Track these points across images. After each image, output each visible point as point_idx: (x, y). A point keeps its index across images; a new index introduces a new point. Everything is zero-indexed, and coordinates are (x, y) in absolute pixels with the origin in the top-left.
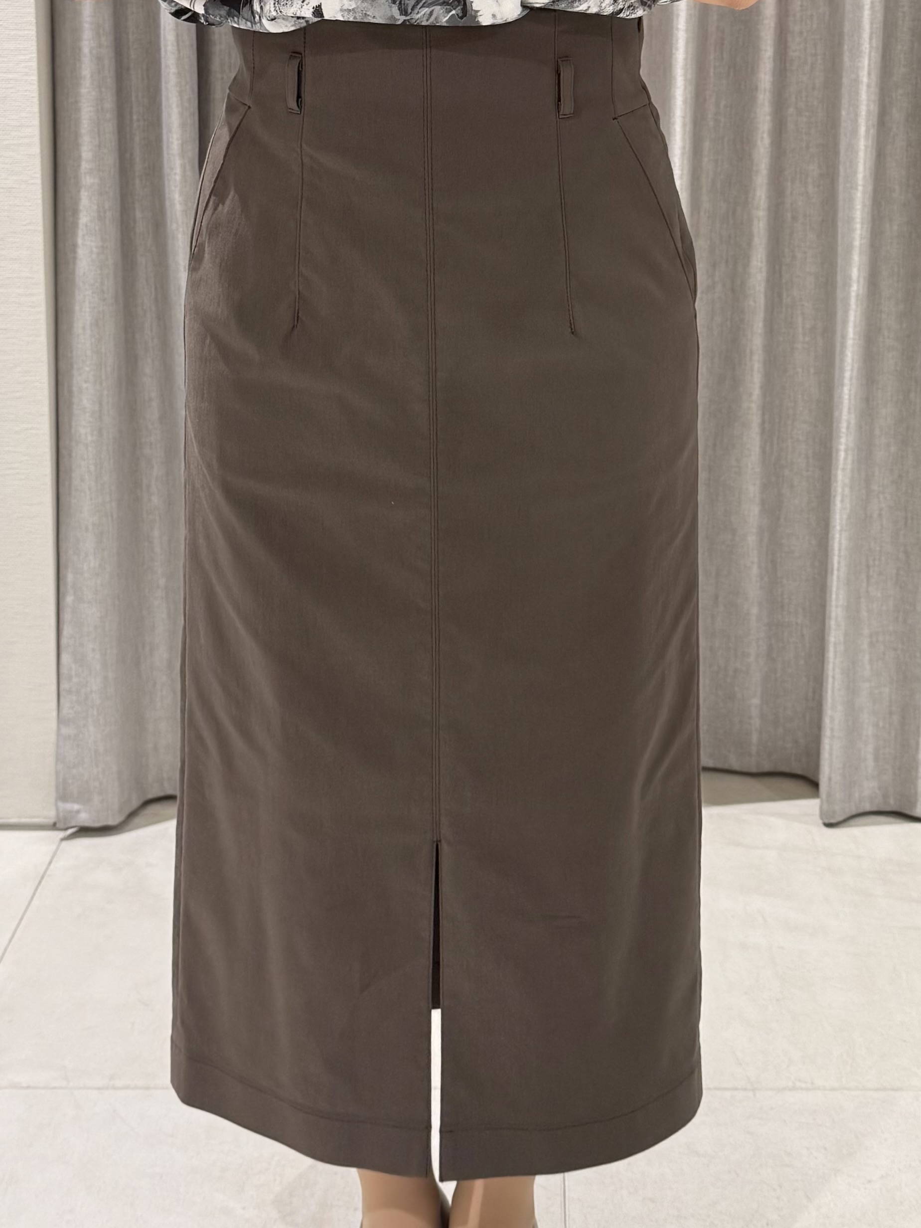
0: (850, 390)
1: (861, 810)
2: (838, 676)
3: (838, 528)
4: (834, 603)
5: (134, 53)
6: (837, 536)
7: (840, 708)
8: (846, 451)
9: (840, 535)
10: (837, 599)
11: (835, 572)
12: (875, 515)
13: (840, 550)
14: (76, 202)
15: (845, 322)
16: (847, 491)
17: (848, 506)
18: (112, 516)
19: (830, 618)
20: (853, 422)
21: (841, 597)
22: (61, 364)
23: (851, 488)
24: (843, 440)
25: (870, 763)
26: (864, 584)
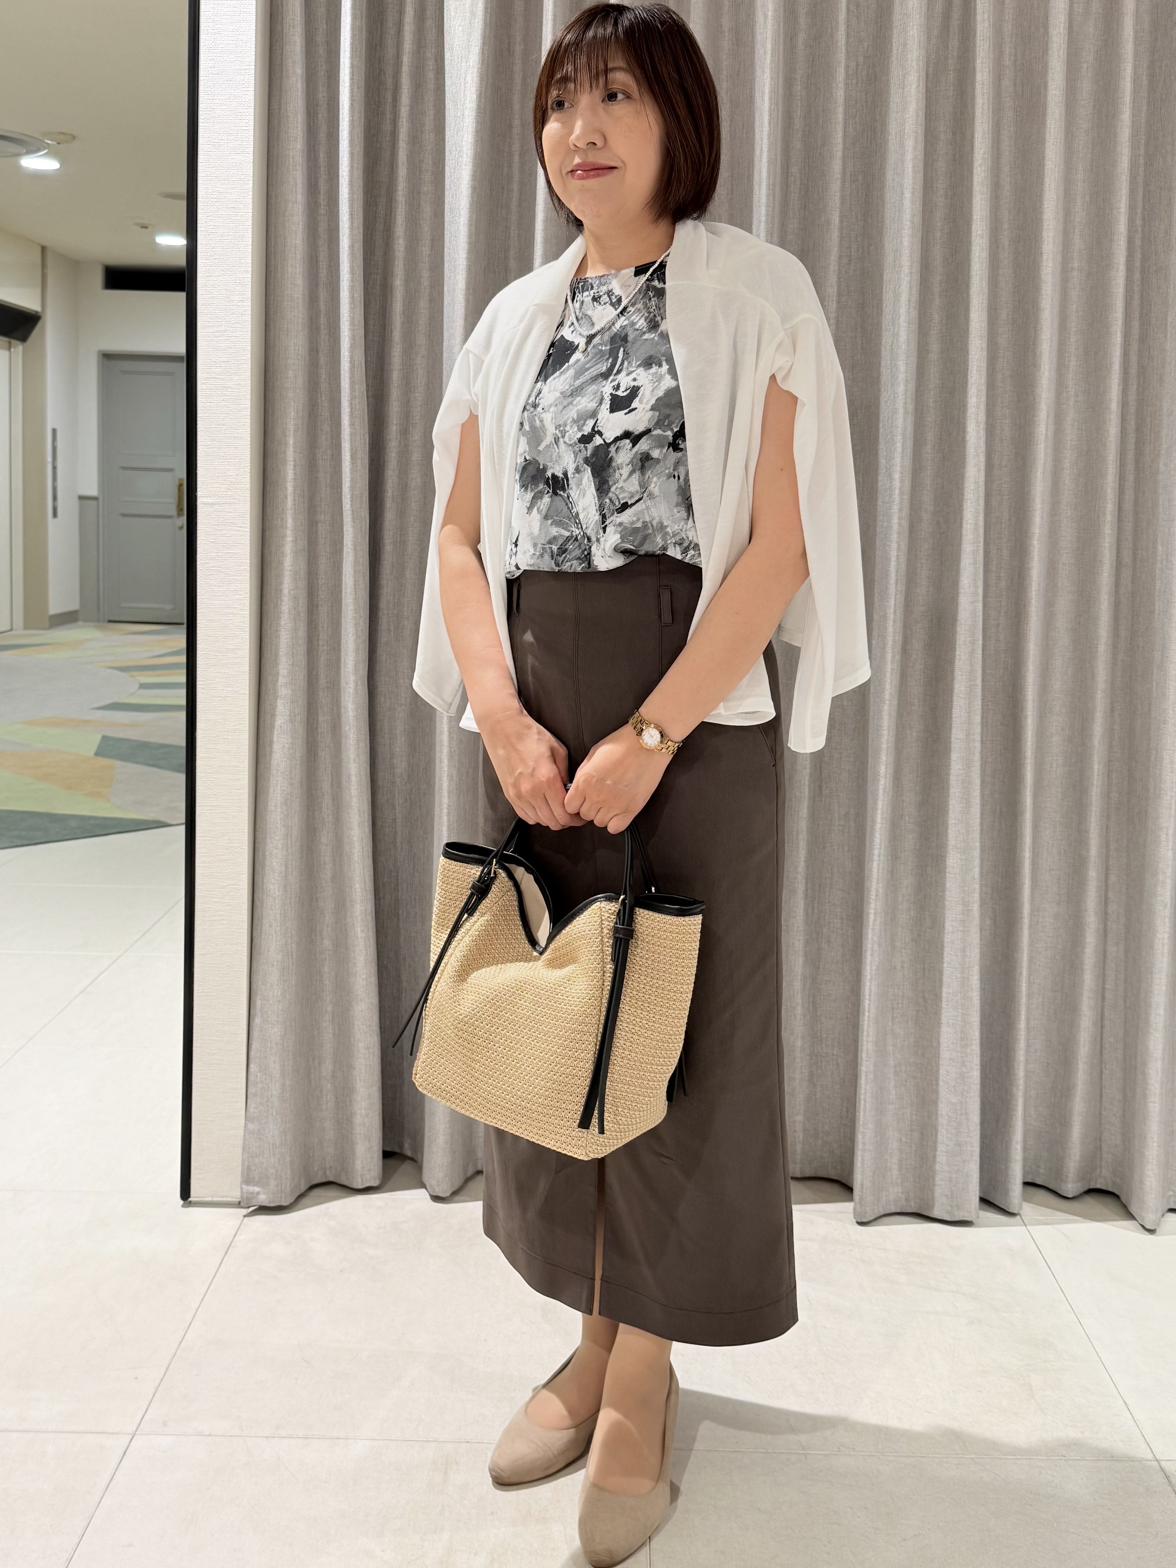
0: (879, 865)
1: (888, 1212)
2: (869, 1099)
3: (868, 977)
4: (865, 1039)
5: (323, 594)
6: (868, 983)
7: (870, 1126)
8: (875, 914)
9: (871, 983)
10: (868, 1035)
11: (867, 1014)
12: (899, 967)
13: (870, 995)
14: (274, 709)
15: (875, 810)
16: (876, 947)
17: (877, 959)
18: (292, 955)
19: (862, 1051)
20: (881, 891)
21: (871, 1034)
22: (257, 834)
23: (880, 945)
24: (872, 906)
25: (895, 1172)
26: (890, 1023)
